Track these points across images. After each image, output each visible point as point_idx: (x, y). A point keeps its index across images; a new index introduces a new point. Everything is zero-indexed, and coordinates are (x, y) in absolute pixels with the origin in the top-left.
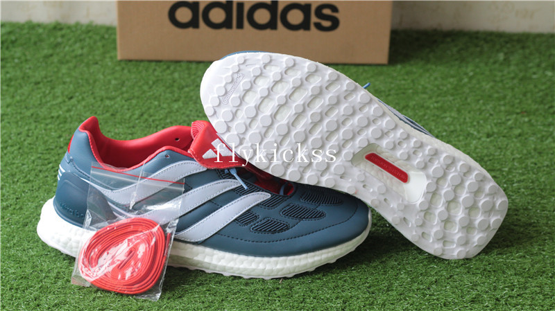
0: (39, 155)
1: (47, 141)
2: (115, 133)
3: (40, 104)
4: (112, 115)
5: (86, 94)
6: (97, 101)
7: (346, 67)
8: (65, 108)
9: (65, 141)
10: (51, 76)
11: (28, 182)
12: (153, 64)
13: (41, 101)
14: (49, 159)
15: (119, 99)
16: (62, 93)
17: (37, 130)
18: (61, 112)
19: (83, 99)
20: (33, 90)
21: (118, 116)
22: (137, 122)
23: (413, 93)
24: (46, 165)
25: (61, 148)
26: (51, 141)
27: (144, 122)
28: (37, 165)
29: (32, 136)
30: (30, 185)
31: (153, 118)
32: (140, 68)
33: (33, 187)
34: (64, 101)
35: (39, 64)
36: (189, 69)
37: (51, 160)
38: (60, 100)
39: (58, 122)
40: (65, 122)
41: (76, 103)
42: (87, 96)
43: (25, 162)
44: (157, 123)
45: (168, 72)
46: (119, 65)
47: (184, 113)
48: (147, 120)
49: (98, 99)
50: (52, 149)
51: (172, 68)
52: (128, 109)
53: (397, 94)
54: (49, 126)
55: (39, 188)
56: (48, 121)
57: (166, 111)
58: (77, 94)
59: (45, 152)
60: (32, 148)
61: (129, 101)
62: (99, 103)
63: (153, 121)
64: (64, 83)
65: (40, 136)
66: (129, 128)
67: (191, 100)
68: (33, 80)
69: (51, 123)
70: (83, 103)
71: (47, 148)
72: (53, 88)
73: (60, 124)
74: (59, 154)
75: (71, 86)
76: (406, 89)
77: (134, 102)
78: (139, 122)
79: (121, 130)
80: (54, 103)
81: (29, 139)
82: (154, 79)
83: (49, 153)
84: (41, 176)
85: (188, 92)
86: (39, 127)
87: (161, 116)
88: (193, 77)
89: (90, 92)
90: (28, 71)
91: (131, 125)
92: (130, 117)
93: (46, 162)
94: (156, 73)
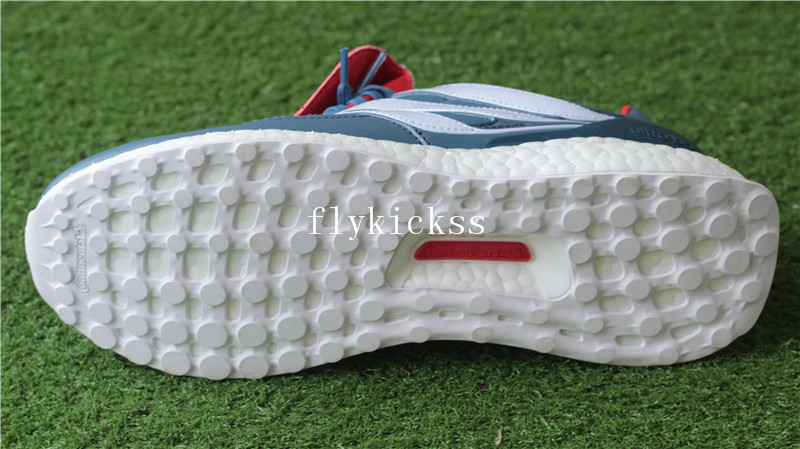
1: (11, 89)
2: (155, 71)
4: (153, 28)
9: (49, 90)
18: (46, 24)
21: (164, 30)
22: (200, 42)
25: (38, 104)
26: (19, 88)
27: (215, 44)
31: (234, 34)
37: (13, 135)
39: (37, 47)
44: (242, 44)
47: (298, 23)
48: (220, 39)
50: (18, 109)
54: (21, 56)
57: (263, 17)
63: (235, 40)
66: (183, 56)
69: (24, 49)
73: (43, 48)
74: (31, 120)
78: (205, 44)
79: (166, 63)
87: (252, 30)
91: (188, 50)
92: (188, 33)
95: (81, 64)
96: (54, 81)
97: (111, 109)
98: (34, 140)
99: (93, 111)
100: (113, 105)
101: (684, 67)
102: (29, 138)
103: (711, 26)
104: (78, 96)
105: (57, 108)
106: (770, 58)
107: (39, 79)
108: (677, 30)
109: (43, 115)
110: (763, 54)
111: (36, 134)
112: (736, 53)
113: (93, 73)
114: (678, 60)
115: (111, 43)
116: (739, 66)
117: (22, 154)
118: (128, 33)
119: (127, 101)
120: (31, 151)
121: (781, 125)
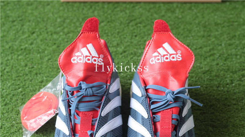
0: (13, 82)
1: (18, 69)
3: (15, 39)
4: (58, 46)
5: (42, 30)
6: (48, 36)
7: (196, 4)
8: (30, 42)
9: (29, 70)
10: (22, 16)
11: (5, 105)
12: (82, 4)
13: (15, 36)
14: (19, 85)
15: (61, 33)
16: (28, 29)
17: (12, 61)
18: (27, 45)
19: (41, 34)
20: (11, 27)
23: (238, 25)
24: (17, 89)
25: (27, 75)
26: (21, 69)
28: (12, 90)
29: (10, 65)
30: (7, 107)
32: (75, 9)
33: (9, 109)
34: (29, 36)
35: (15, 7)
36: (103, 8)
38: (26, 35)
39: (25, 53)
40: (30, 53)
41: (36, 37)
42: (43, 31)
43: (4, 88)
45: (91, 10)
46: (62, 6)
49: (50, 33)
50: (21, 76)
51: (93, 8)
52: (67, 42)
53: (228, 26)
54: (20, 57)
55: (12, 110)
56: (19, 53)
58: (37, 30)
59: (17, 79)
60: (9, 76)
61: (68, 35)
62: (50, 37)
64: (29, 21)
65: (14, 65)
67: (105, 33)
68: (11, 19)
69: (21, 54)
70: (41, 37)
71: (18, 75)
72: (22, 25)
73: (27, 54)
74: (25, 80)
75: (34, 24)
76: (233, 22)
77: (71, 35)
80: (23, 37)
81: (8, 68)
82: (83, 16)
83: (19, 80)
84: (14, 99)
85: (103, 27)
86: (13, 57)
88: (106, 15)
89: (45, 28)
90: (8, 12)
93: (17, 87)
94: (84, 12)
95: (38, 60)
96: (31, 67)
97: (48, 76)
98: (26, 88)
99: (43, 77)
100: (48, 75)
101: (213, 60)
102: (25, 87)
103: (221, 45)
104: (38, 72)
105: (32, 76)
106: (238, 57)
107: (26, 65)
108: (211, 47)
109: (28, 79)
110: (236, 55)
111: (27, 86)
112: (228, 55)
113: (42, 63)
114: (212, 58)
115: (46, 52)
116: (230, 60)
117: (23, 93)
118: (51, 49)
119: (53, 73)
120: (26, 92)
121: (242, 81)
